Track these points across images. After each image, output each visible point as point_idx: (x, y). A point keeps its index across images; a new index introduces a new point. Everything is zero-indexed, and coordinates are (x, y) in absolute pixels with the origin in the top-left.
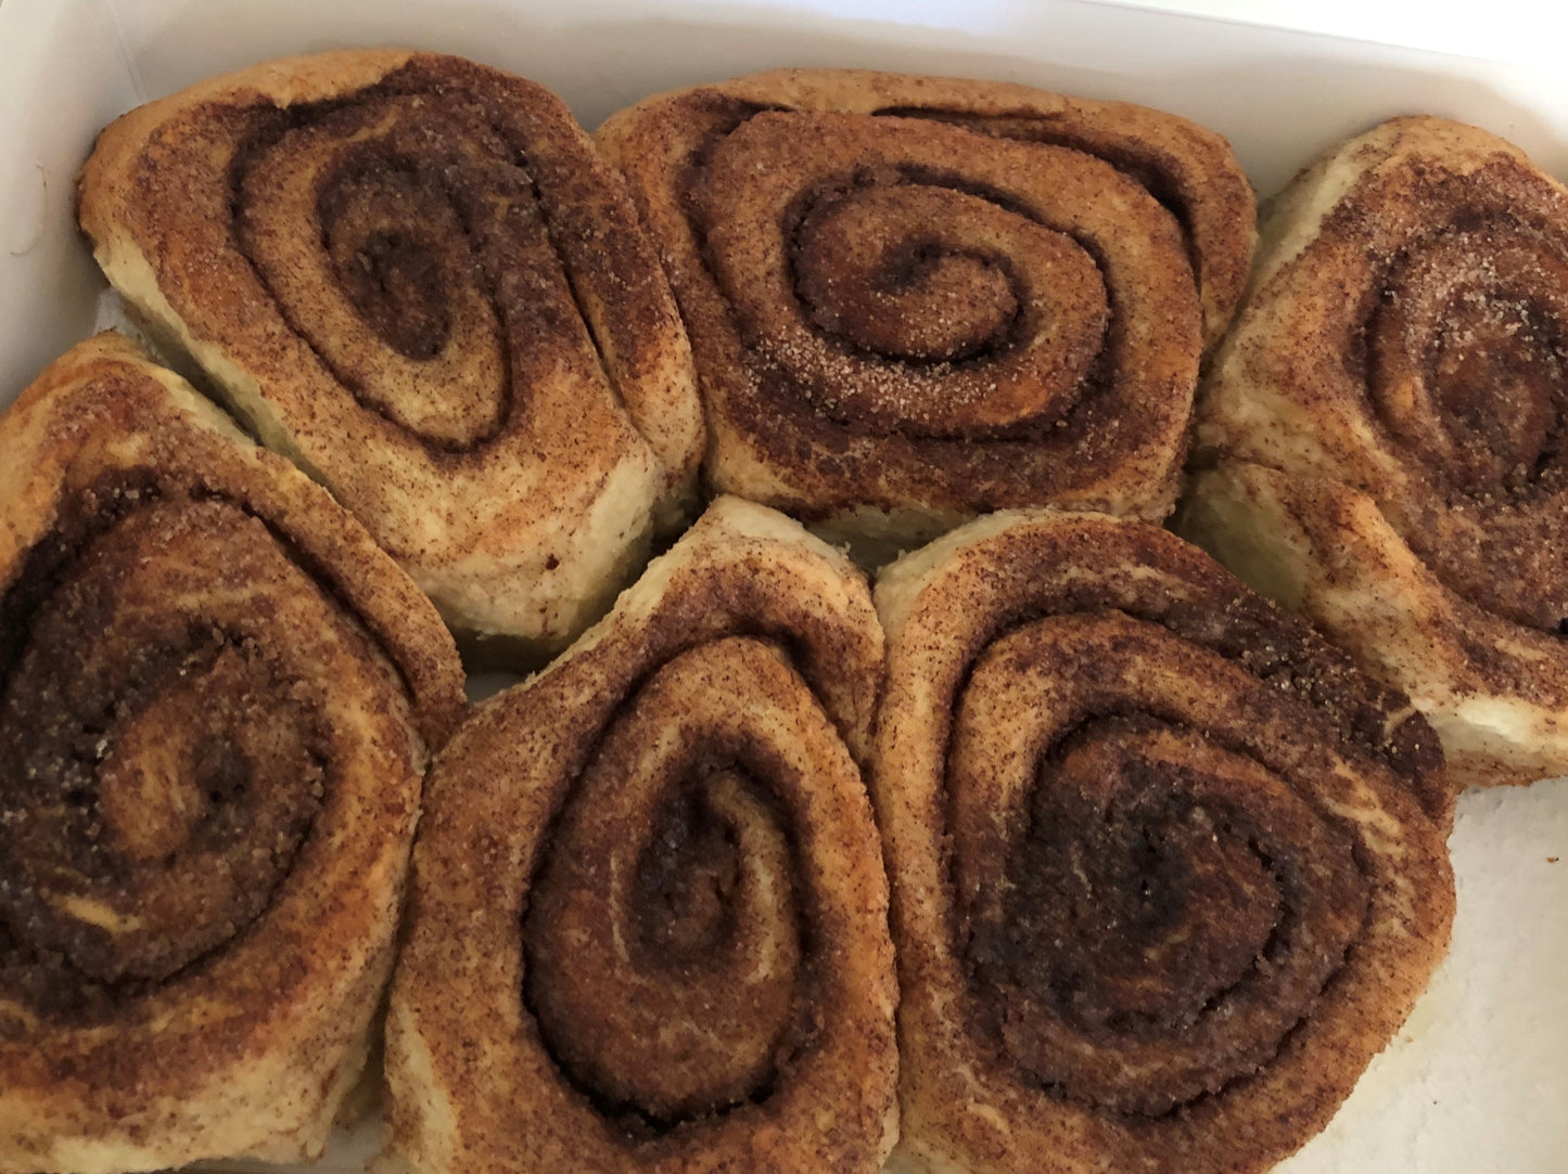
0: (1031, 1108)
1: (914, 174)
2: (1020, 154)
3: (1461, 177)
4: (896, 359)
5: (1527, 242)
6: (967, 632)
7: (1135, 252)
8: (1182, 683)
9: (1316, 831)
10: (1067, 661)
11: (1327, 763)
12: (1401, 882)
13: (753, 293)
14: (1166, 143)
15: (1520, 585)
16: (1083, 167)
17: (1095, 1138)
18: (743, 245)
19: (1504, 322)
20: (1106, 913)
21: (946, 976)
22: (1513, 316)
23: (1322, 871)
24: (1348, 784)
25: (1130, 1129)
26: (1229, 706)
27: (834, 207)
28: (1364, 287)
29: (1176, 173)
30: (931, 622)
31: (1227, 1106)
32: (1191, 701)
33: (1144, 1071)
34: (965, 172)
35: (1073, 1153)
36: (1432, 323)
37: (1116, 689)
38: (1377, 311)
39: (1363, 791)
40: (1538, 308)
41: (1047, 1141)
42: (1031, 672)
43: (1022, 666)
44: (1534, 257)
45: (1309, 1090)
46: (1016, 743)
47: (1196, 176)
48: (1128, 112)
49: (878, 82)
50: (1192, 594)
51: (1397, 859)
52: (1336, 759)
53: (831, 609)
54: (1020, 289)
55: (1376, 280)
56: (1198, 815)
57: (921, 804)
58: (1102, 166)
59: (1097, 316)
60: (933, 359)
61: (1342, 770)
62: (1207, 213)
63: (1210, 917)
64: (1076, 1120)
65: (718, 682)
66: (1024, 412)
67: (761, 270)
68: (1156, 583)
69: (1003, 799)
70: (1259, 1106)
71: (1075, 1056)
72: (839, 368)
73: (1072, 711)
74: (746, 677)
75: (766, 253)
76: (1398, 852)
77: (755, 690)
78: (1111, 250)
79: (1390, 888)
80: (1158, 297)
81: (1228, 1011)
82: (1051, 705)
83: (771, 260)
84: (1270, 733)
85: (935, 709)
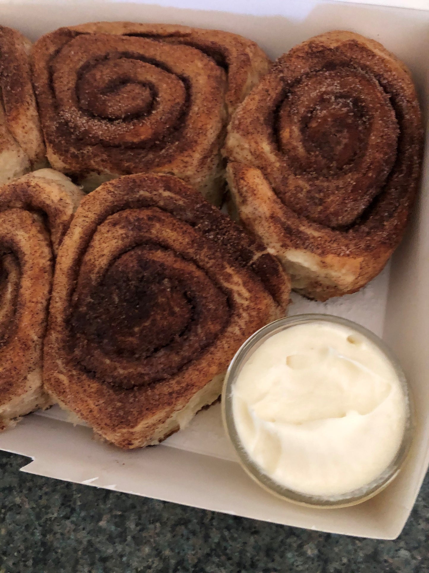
0: (79, 378)
1: (126, 55)
2: (167, 48)
3: (330, 50)
4: (104, 119)
5: (355, 75)
6: (98, 212)
7: (201, 82)
8: (172, 234)
9: (212, 291)
10: (130, 223)
11: (223, 267)
12: (245, 315)
13: (61, 96)
14: (227, 44)
15: (320, 208)
16: (188, 52)
17: (100, 393)
18: (62, 79)
19: (342, 107)
20: (121, 313)
21: (59, 329)
22: (346, 105)
23: (211, 306)
24: (230, 275)
25: (115, 391)
26: (188, 244)
27: (95, 66)
28: (277, 91)
29: (226, 54)
30: (86, 208)
31: (153, 388)
32: (174, 241)
33: (126, 372)
34: (147, 55)
35: (90, 397)
36: (308, 107)
37: (147, 235)
38: (282, 101)
39: (236, 278)
40: (356, 101)
41: (81, 390)
42: (118, 227)
43: (114, 225)
44: (357, 80)
45: (184, 385)
46: (106, 252)
47: (234, 55)
48: (216, 33)
49: (126, 25)
50: (184, 203)
51: (245, 305)
52: (227, 266)
53: (53, 201)
54: (154, 94)
55: (284, 90)
56: (166, 281)
57: (66, 270)
58: (196, 51)
59: (178, 103)
60: (117, 118)
61: (229, 270)
62: (233, 68)
63: (158, 317)
64: (95, 386)
65: (7, 222)
66: (142, 137)
67: (66, 88)
68: (172, 198)
69: (96, 270)
70: (164, 389)
71: (102, 363)
72: (82, 121)
73: (131, 242)
74: (17, 221)
75: (68, 83)
76: (246, 303)
77: (19, 226)
78: (193, 81)
79: (239, 316)
80: (203, 97)
81: (161, 353)
82: (123, 239)
83: (70, 85)
84: (202, 254)
85: (81, 238)
